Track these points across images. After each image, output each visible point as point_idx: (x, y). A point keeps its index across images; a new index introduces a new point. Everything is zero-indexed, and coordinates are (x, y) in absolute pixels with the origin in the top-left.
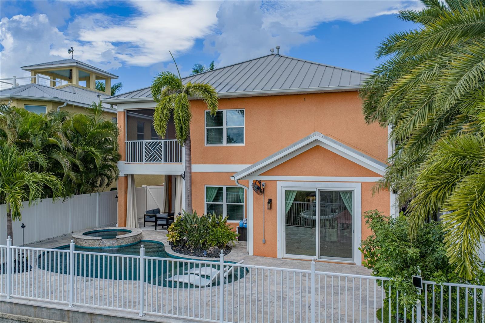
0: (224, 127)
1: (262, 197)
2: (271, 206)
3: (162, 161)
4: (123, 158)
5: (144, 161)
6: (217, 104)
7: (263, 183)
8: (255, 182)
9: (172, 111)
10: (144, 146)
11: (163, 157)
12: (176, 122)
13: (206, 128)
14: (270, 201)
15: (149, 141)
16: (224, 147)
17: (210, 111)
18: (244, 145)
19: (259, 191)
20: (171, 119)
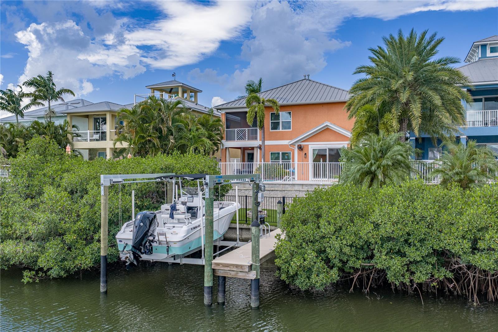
0: (281, 121)
1: (302, 152)
2: (306, 156)
3: (246, 140)
4: (224, 139)
5: (236, 140)
6: (279, 109)
7: (302, 146)
8: (298, 145)
9: (256, 113)
10: (236, 132)
11: (247, 138)
12: (258, 118)
13: (270, 121)
14: (306, 154)
15: (239, 129)
16: (280, 131)
17: (276, 112)
18: (291, 130)
19: (300, 149)
20: (256, 117)
